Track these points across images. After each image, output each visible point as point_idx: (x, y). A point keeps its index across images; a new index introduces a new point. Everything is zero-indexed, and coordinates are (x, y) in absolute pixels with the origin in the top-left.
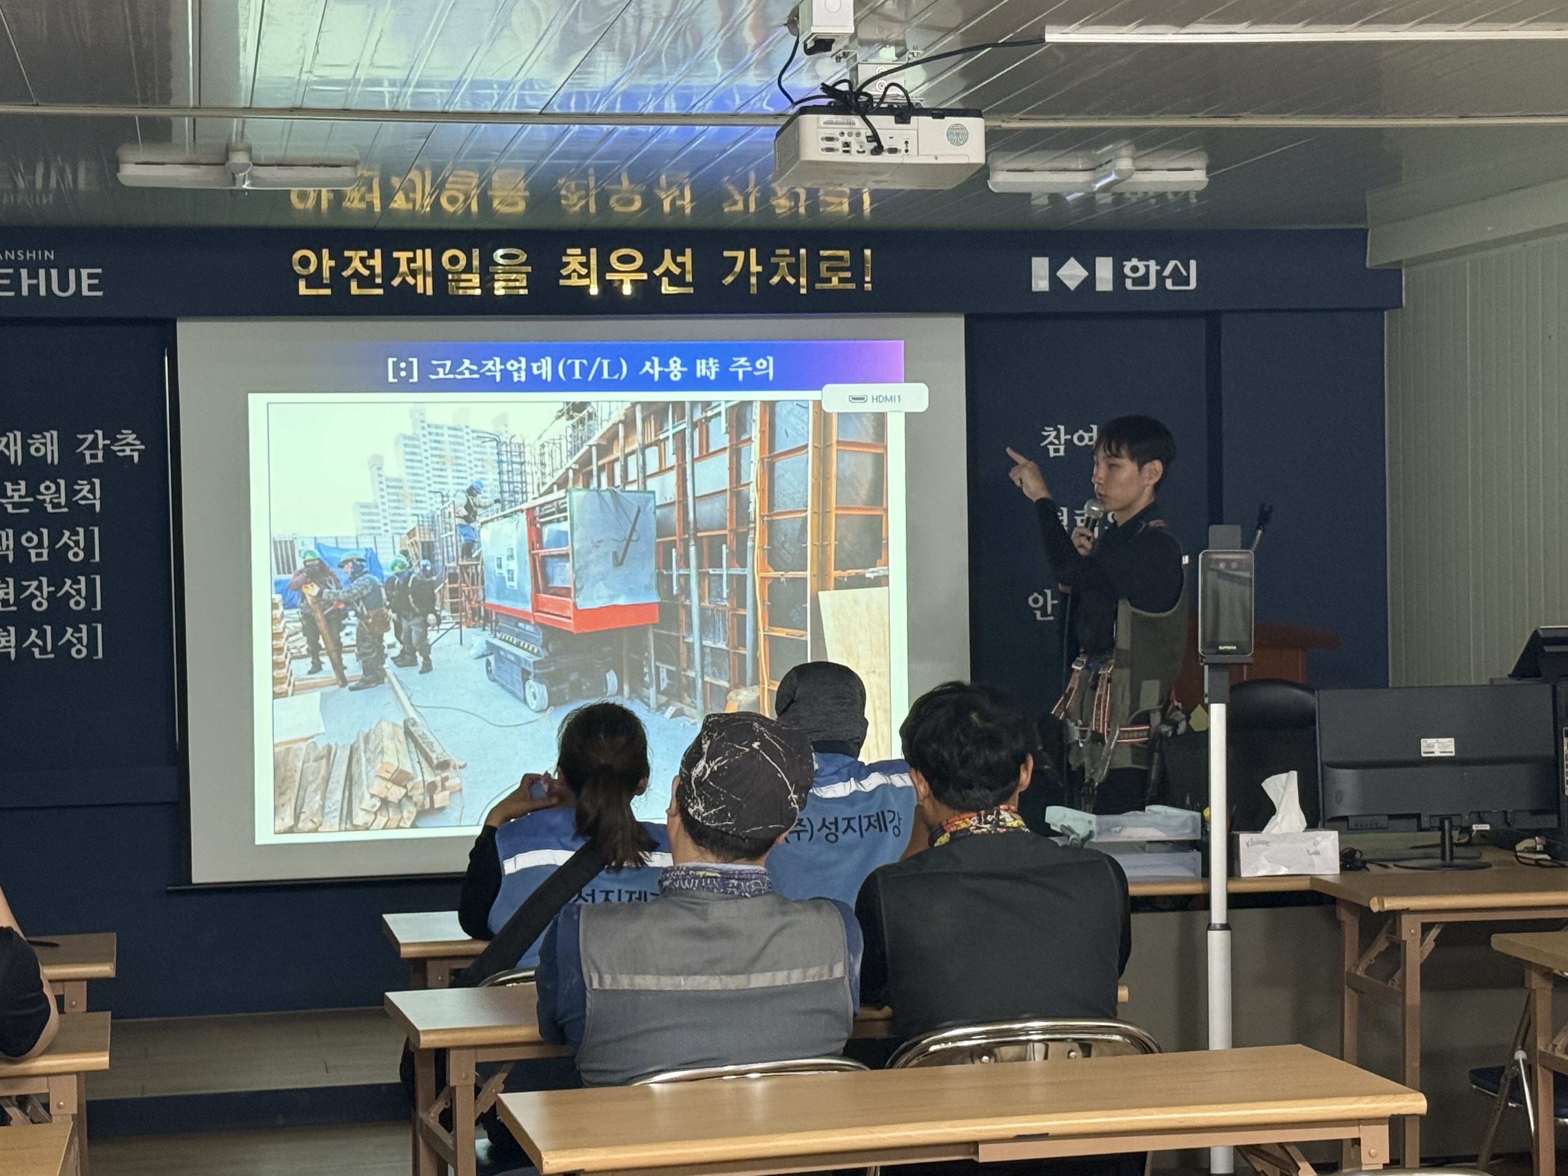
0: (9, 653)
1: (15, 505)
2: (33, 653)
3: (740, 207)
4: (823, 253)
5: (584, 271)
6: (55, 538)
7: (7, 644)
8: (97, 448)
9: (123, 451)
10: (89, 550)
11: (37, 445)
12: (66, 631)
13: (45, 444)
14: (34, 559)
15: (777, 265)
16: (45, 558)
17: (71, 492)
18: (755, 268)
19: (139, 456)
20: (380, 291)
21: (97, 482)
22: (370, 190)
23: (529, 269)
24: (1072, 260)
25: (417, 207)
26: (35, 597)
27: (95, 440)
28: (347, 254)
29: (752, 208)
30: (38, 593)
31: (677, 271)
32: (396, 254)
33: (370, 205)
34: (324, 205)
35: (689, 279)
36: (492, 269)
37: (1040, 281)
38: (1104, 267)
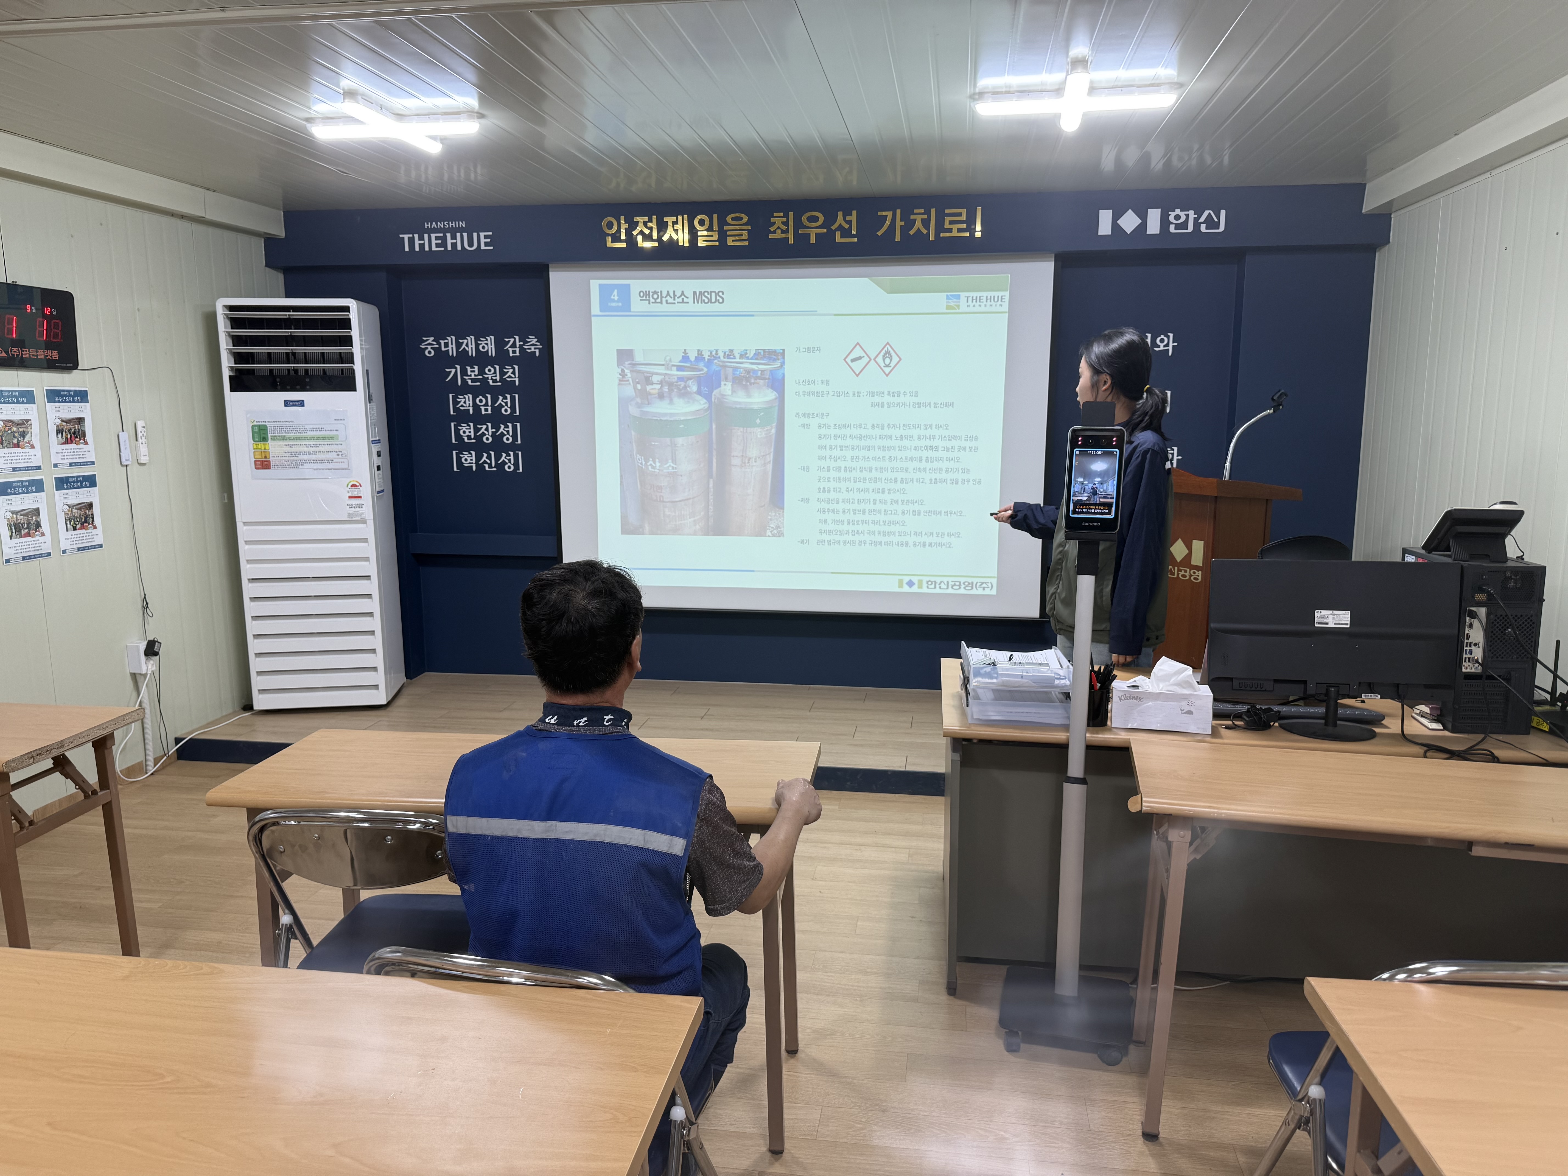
0: (472, 466)
1: (473, 380)
2: (485, 467)
4: (947, 211)
5: (784, 228)
6: (495, 400)
7: (471, 462)
8: (516, 347)
9: (530, 349)
10: (513, 407)
11: (483, 344)
12: (502, 456)
13: (487, 344)
14: (483, 412)
15: (915, 220)
16: (490, 412)
17: (502, 373)
18: (899, 223)
19: (539, 351)
21: (516, 367)
22: (650, 177)
23: (749, 227)
24: (1131, 211)
25: (678, 189)
26: (485, 435)
27: (515, 341)
28: (635, 219)
30: (486, 432)
31: (847, 226)
32: (665, 219)
33: (649, 187)
35: (854, 232)
36: (725, 228)
37: (1105, 227)
38: (1154, 216)
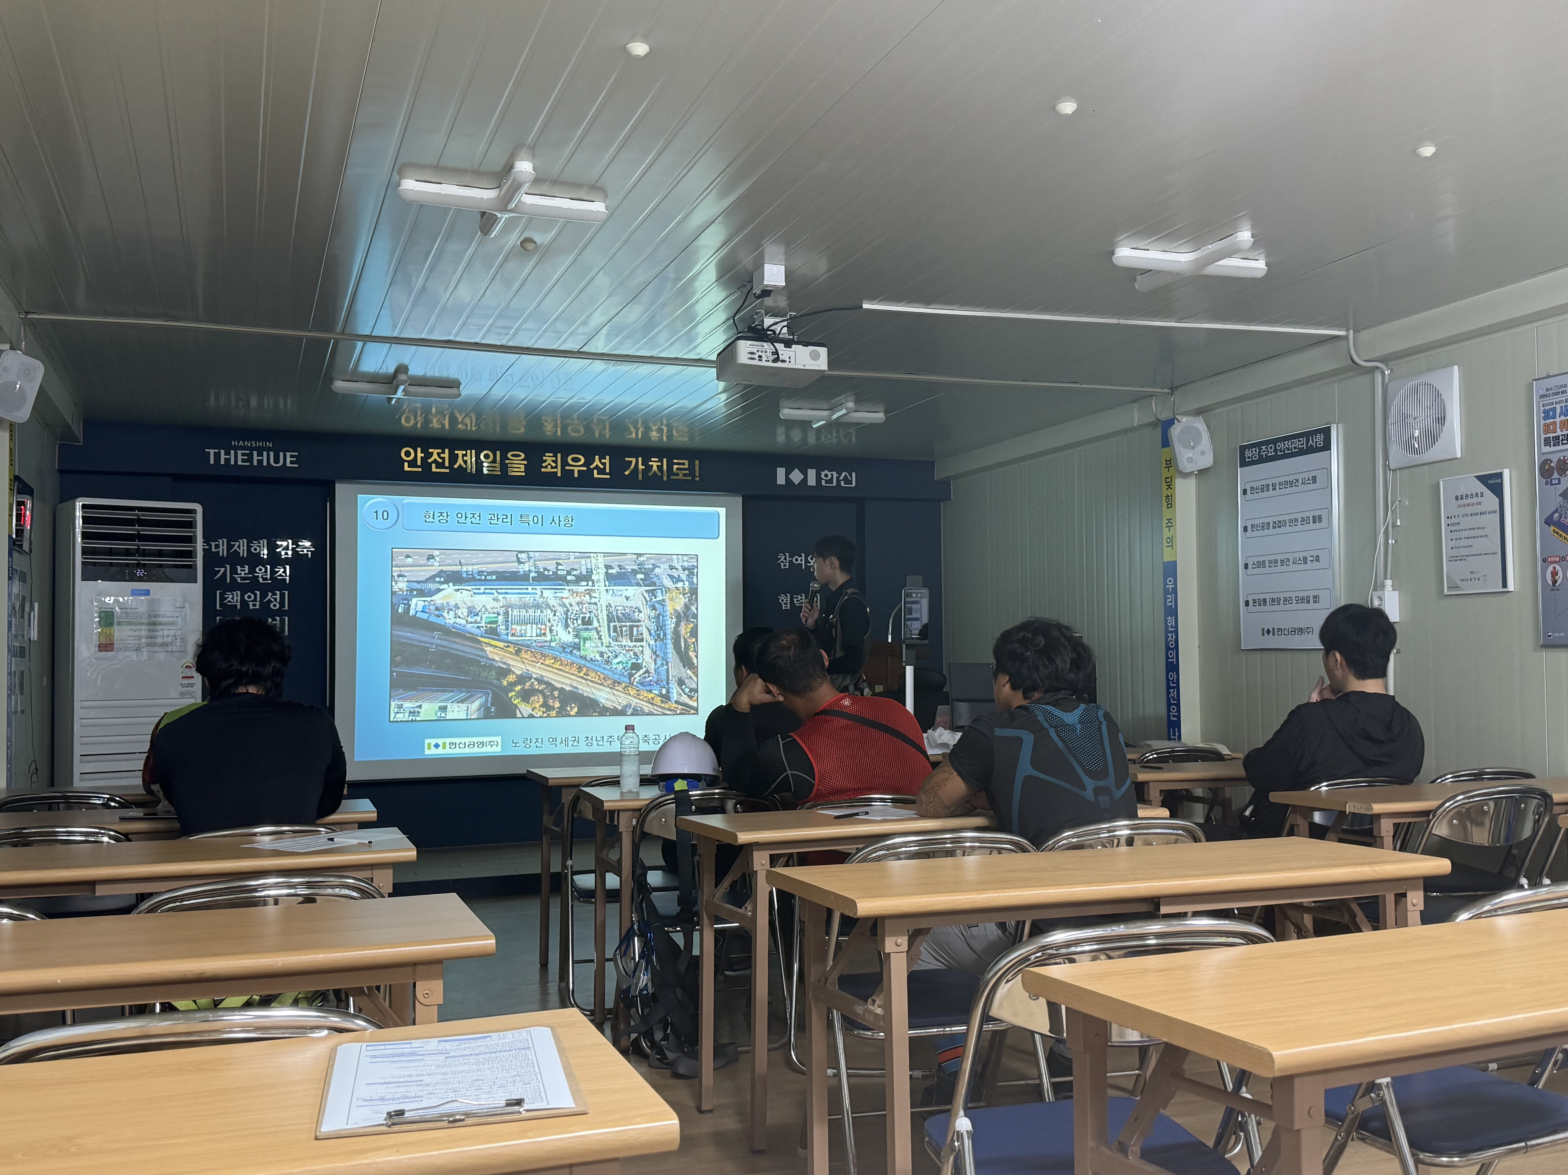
1: (243, 579)
3: (634, 435)
4: (675, 461)
5: (554, 465)
6: (263, 596)
8: (288, 550)
9: (303, 551)
10: (282, 603)
11: (256, 547)
13: (259, 547)
14: (251, 607)
15: (652, 466)
16: (260, 607)
17: (273, 573)
18: (641, 467)
19: (312, 554)
20: (448, 471)
21: (288, 567)
22: (444, 419)
23: (525, 462)
24: (796, 470)
25: (469, 428)
27: (288, 545)
28: (431, 450)
29: (640, 437)
31: (602, 467)
32: (456, 452)
33: (443, 426)
34: (419, 425)
35: (608, 471)
36: (507, 462)
37: (781, 480)
38: (812, 473)
